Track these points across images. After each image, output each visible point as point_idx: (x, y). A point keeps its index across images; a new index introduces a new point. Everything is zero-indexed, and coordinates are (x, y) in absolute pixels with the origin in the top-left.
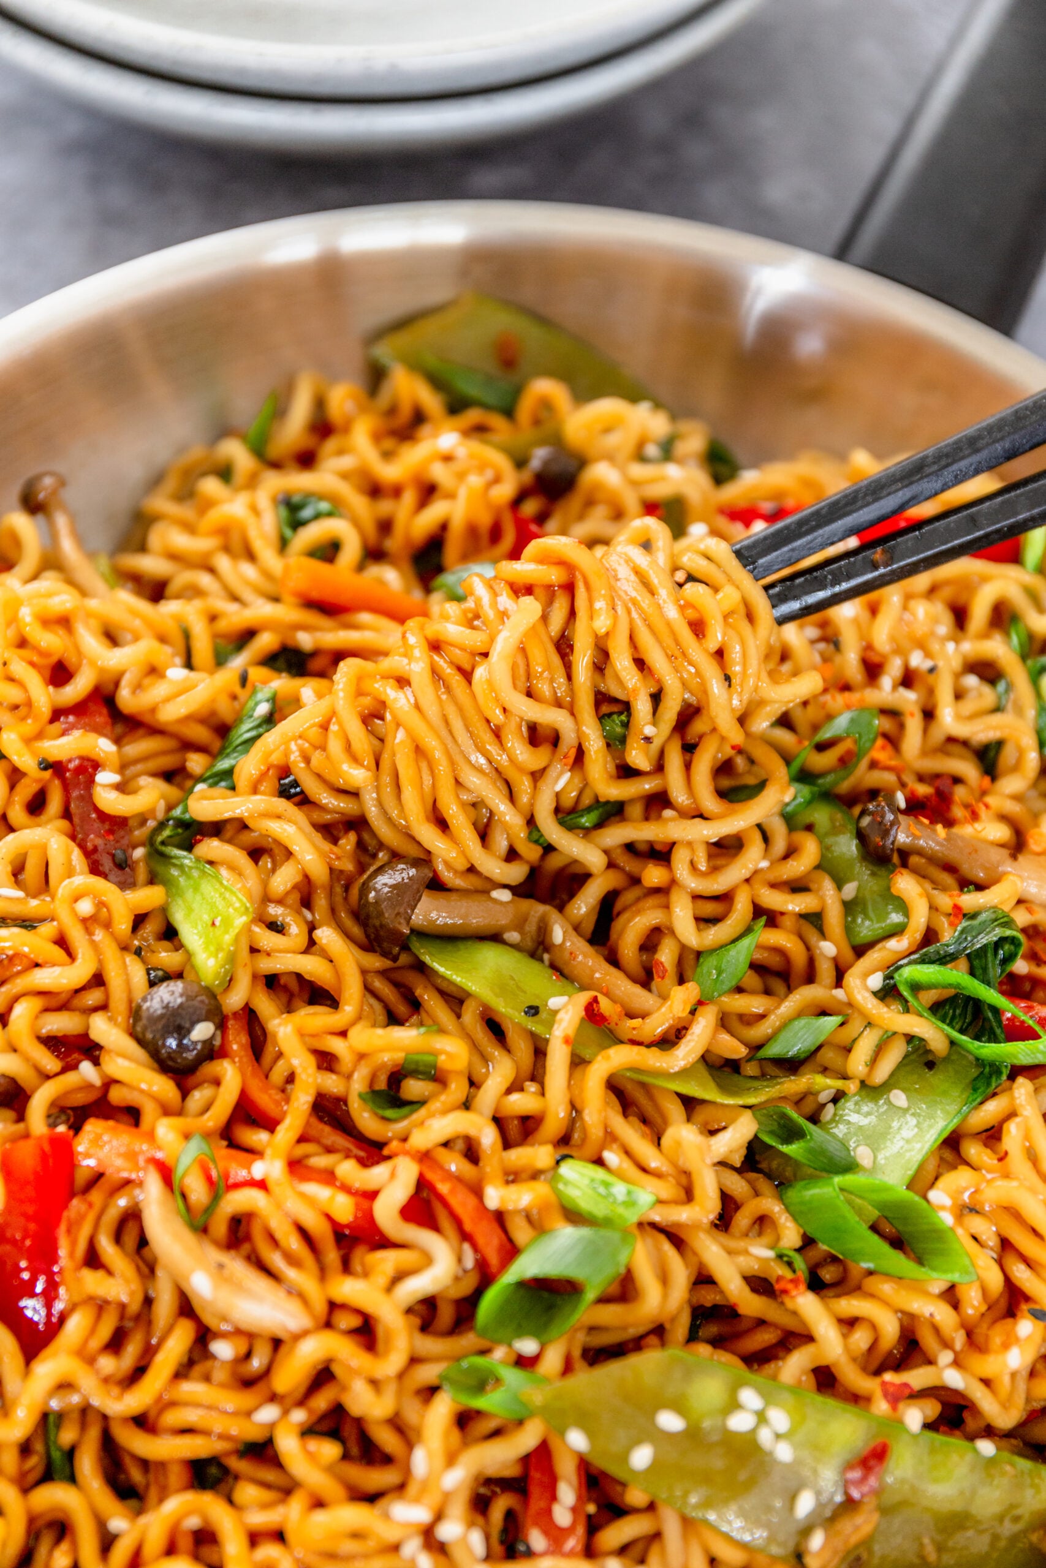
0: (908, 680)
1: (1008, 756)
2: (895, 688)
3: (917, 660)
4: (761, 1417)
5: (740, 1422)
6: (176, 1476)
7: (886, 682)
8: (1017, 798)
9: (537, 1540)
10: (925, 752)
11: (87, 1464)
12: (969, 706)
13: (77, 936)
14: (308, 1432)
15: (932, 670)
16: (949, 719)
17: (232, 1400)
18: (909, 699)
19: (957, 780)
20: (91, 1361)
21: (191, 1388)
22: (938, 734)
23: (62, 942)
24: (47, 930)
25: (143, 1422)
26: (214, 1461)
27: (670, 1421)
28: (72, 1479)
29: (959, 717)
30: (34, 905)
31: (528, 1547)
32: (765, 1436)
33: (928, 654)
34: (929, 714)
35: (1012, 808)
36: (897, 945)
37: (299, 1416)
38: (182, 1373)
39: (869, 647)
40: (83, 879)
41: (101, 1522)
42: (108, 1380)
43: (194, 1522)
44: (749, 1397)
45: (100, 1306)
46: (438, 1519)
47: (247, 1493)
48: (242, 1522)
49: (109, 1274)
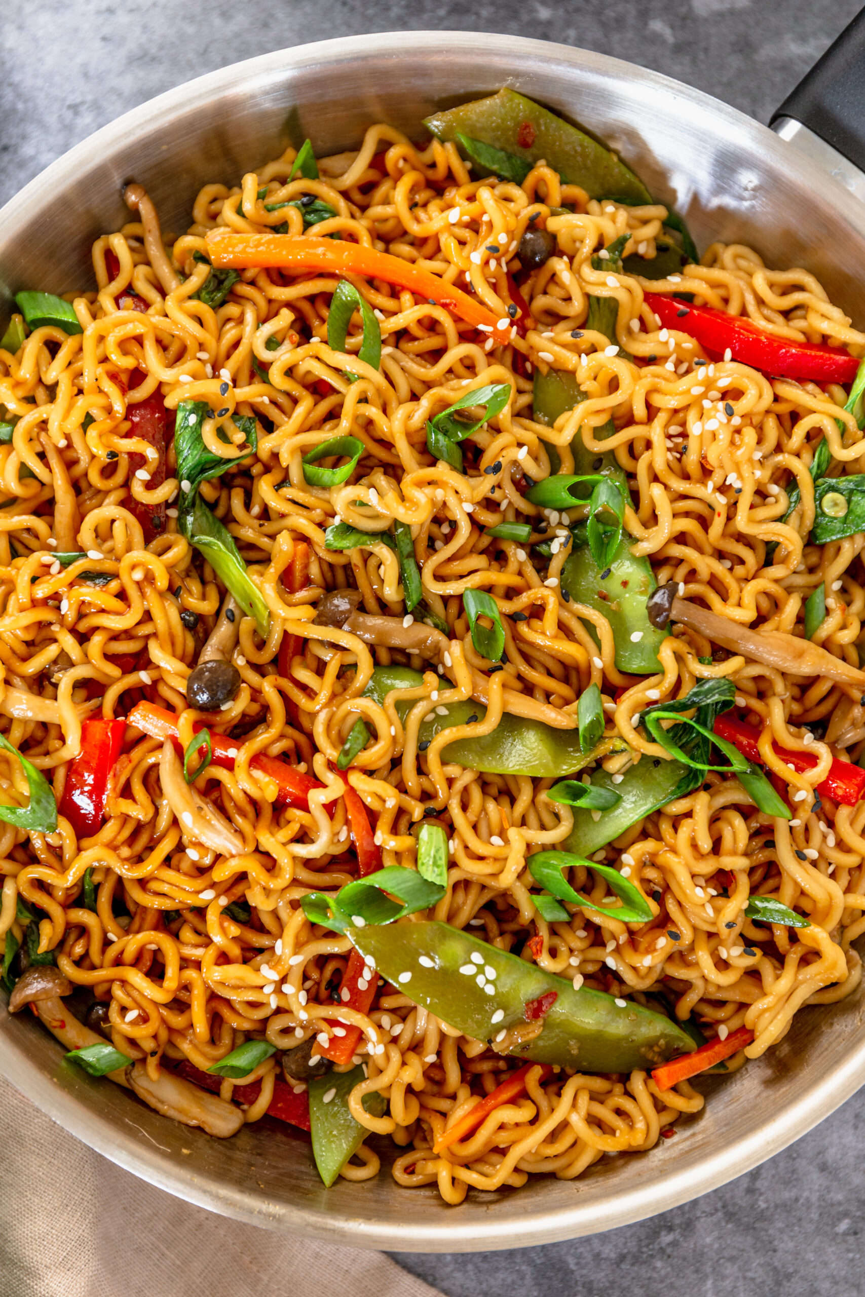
0: (723, 489)
1: (781, 553)
2: (714, 491)
3: (732, 479)
4: (481, 969)
5: (467, 970)
6: (150, 919)
7: (710, 485)
8: (777, 581)
9: (346, 995)
10: (724, 535)
11: (104, 900)
12: (763, 513)
13: (133, 592)
14: (229, 912)
15: (741, 489)
16: (742, 522)
17: (189, 884)
18: (721, 501)
19: (742, 562)
20: (115, 849)
21: (169, 874)
22: (734, 529)
23: (122, 595)
24: (114, 585)
25: (142, 883)
26: (178, 912)
27: (425, 961)
28: (94, 910)
29: (752, 521)
30: (108, 566)
31: (340, 997)
32: (480, 980)
33: (740, 477)
34: (730, 518)
35: (773, 588)
36: (653, 693)
37: (223, 901)
38: (167, 861)
39: (704, 458)
40: (138, 554)
41: (105, 933)
42: (126, 860)
43: (153, 947)
44: (477, 957)
45: (126, 818)
46: (284, 980)
47: (187, 934)
48: (179, 953)
49: (134, 800)
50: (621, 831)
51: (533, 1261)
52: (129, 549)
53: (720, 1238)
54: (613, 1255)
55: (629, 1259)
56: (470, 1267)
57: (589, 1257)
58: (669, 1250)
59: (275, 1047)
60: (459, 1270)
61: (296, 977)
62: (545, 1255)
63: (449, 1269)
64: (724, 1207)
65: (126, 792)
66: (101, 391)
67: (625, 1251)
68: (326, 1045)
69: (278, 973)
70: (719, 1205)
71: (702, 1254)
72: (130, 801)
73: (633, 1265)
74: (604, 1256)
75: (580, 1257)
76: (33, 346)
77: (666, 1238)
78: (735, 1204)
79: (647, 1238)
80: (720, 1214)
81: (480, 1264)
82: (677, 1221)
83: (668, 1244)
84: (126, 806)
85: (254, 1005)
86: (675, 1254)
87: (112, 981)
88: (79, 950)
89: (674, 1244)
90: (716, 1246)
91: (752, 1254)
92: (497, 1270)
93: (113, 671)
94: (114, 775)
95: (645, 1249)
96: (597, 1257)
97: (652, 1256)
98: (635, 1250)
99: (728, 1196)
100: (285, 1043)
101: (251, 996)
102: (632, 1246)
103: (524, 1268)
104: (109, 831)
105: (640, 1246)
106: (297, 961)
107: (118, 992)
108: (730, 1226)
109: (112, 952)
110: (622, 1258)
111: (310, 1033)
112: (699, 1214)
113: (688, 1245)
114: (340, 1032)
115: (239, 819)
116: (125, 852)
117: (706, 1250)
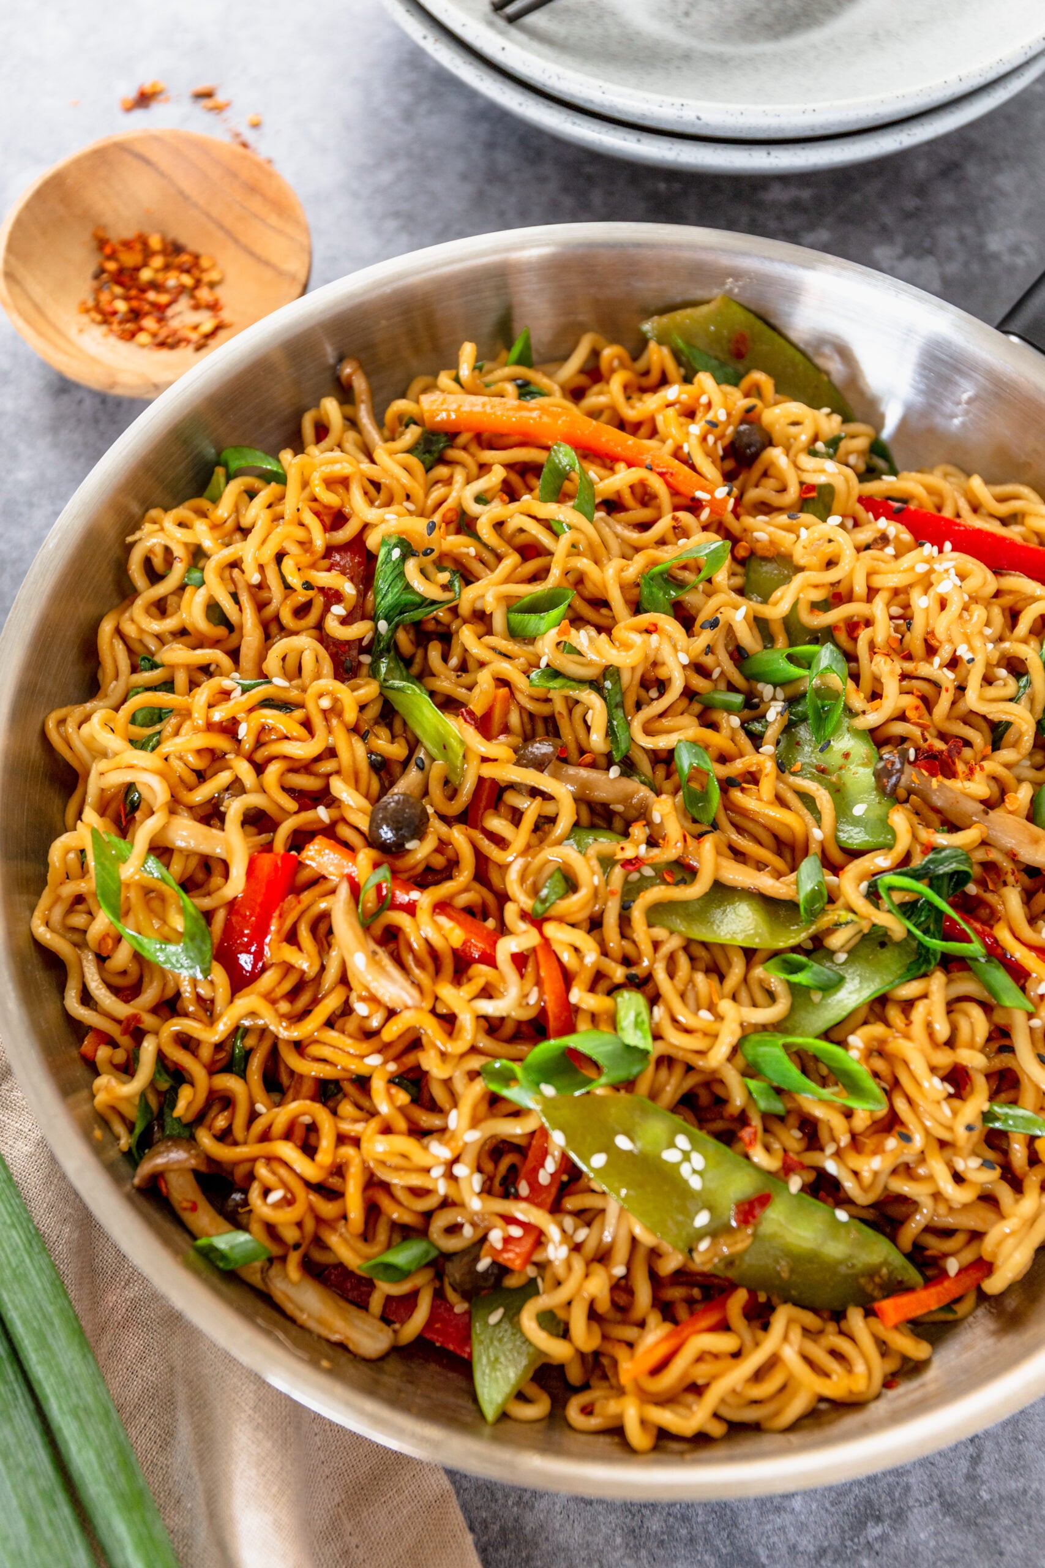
0: (953, 663)
1: (1010, 736)
2: (941, 667)
3: (963, 652)
4: (686, 1156)
5: (671, 1156)
6: (307, 1087)
7: (937, 660)
8: (1008, 766)
9: (524, 1189)
10: (949, 717)
11: (256, 1064)
12: (992, 692)
13: (318, 721)
14: (395, 1081)
15: (973, 660)
16: (973, 699)
17: (353, 1047)
18: (948, 677)
19: (968, 743)
20: (273, 1002)
21: (332, 1035)
22: (962, 707)
23: (307, 724)
24: (299, 714)
25: (299, 1047)
26: (336, 1082)
27: (623, 1142)
28: (243, 1075)
29: (982, 698)
30: (294, 695)
31: (517, 1190)
32: (685, 1170)
33: (971, 648)
35: (1001, 771)
36: (882, 861)
37: (392, 1068)
38: (330, 1023)
39: (932, 633)
40: (327, 683)
41: (252, 1104)
42: (283, 1016)
43: (307, 1119)
44: (682, 1141)
45: (289, 968)
46: (456, 1160)
47: (346, 1108)
48: (336, 1127)
49: (300, 949)
50: (845, 1014)
51: (718, 1550)
52: (318, 676)
53: (936, 1534)
54: (811, 1549)
55: (830, 1555)
56: (643, 1553)
57: (784, 1550)
58: (877, 1546)
59: (437, 1248)
60: (630, 1557)
61: (470, 1157)
62: (732, 1543)
63: (617, 1555)
64: (940, 1496)
65: (292, 938)
66: (302, 525)
67: (826, 1544)
68: (499, 1245)
69: (451, 1150)
70: (935, 1493)
71: (916, 1553)
72: (295, 948)
73: (835, 1561)
74: (801, 1549)
75: (772, 1548)
76: (232, 491)
77: (874, 1531)
78: (953, 1493)
79: (851, 1529)
80: (936, 1504)
81: (655, 1550)
82: (887, 1510)
83: (876, 1539)
84: (289, 954)
85: (419, 1192)
86: (884, 1550)
87: (254, 1160)
88: (221, 1122)
89: (883, 1538)
90: (932, 1543)
91: (975, 1557)
92: (675, 1558)
93: (291, 805)
94: (280, 916)
95: (849, 1543)
96: (793, 1549)
97: (857, 1552)
98: (837, 1543)
99: (945, 1482)
100: (451, 1244)
101: (416, 1181)
102: (834, 1538)
103: (706, 1558)
104: (269, 979)
105: (843, 1539)
106: (473, 1137)
107: (262, 1170)
108: (948, 1519)
109: (259, 1126)
110: (822, 1552)
111: (480, 1234)
112: (911, 1502)
113: (899, 1541)
114: (516, 1231)
115: (417, 971)
116: (284, 1007)
117: (920, 1548)
